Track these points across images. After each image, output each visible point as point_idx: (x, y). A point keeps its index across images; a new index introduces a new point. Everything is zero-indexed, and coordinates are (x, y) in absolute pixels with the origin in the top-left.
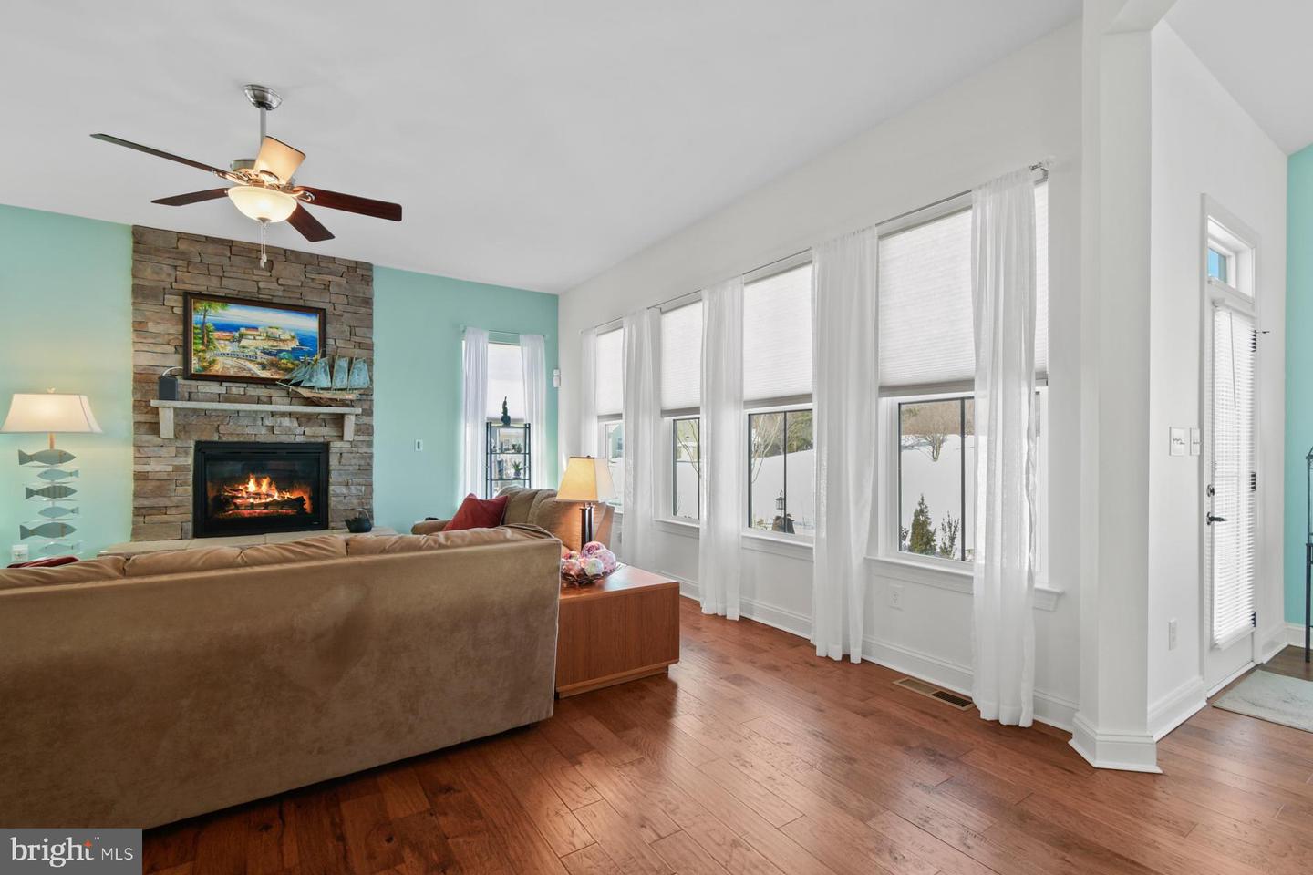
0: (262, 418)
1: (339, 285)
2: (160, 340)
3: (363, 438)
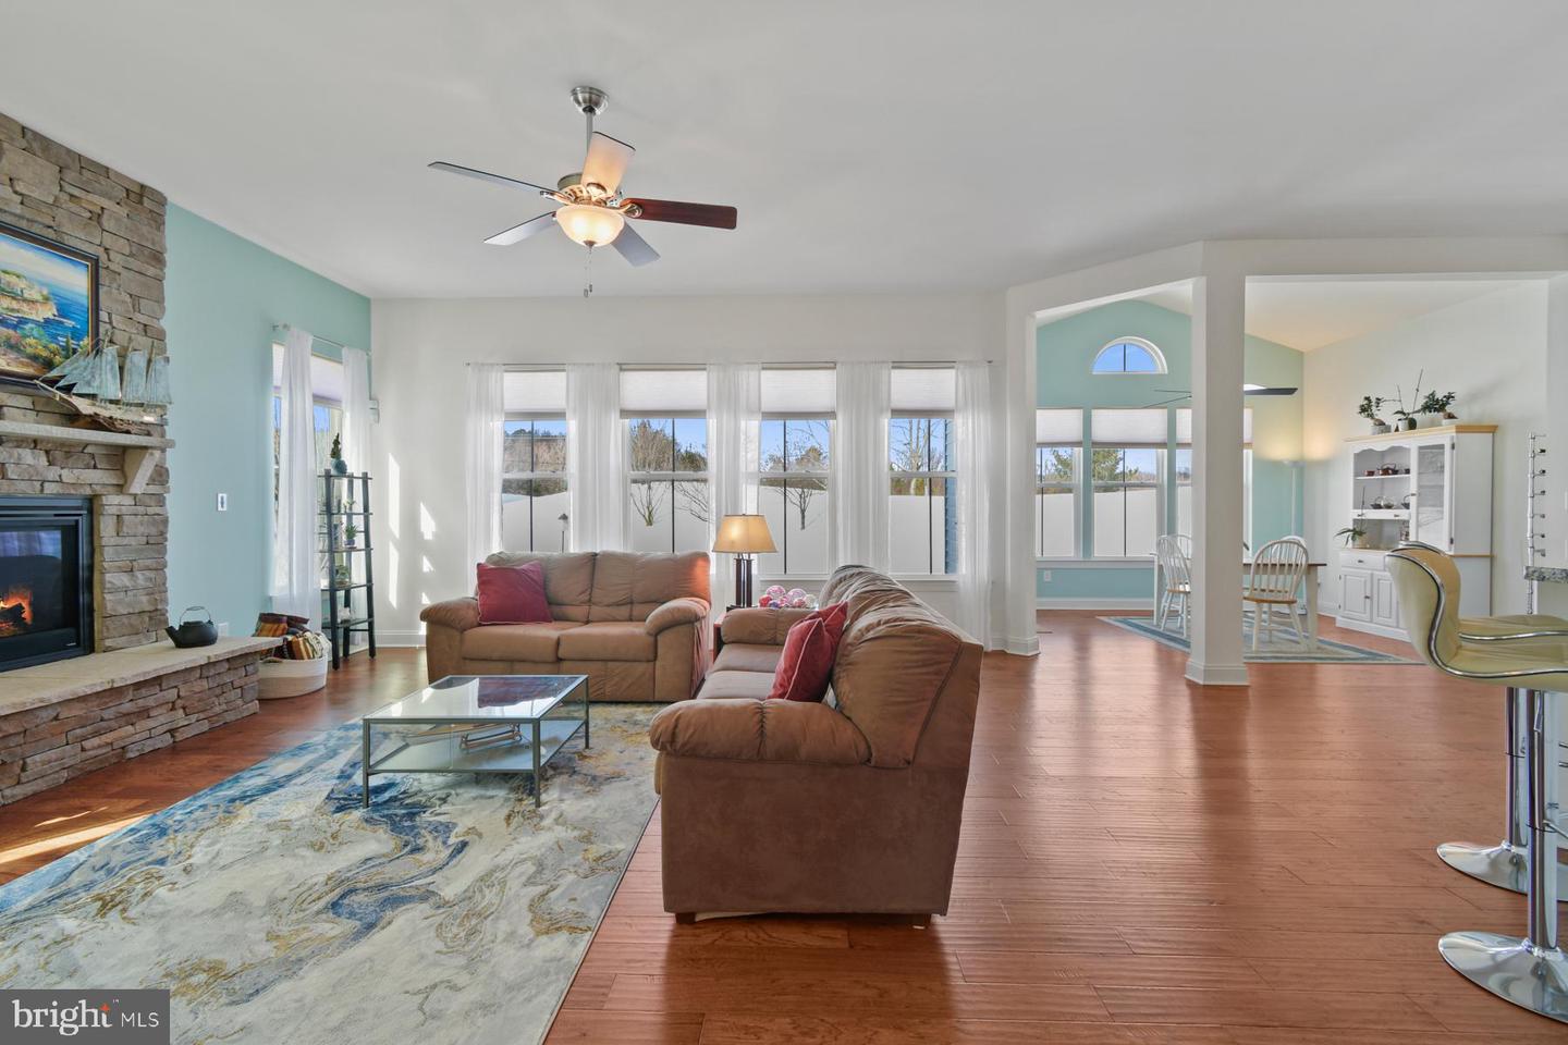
1: (117, 219)
3: (153, 489)
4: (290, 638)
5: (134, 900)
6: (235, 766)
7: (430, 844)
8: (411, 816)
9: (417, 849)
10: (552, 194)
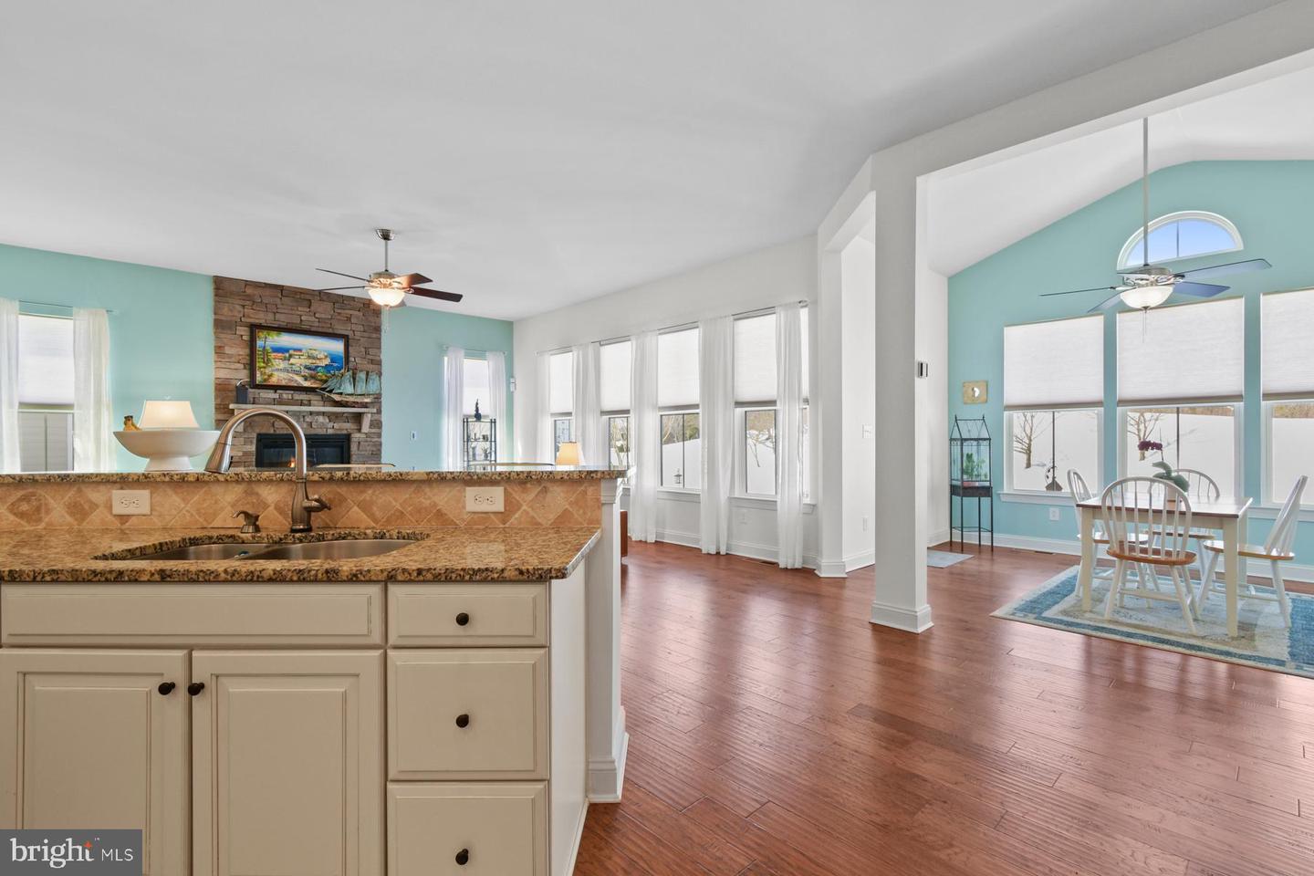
0: (304, 417)
1: (358, 317)
2: (233, 359)
3: (374, 430)
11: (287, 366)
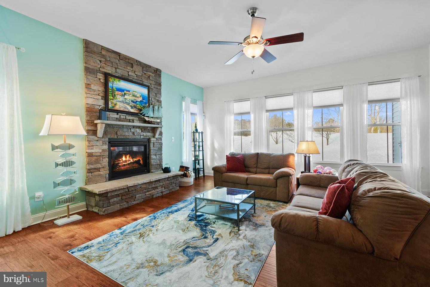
0: (130, 129)
1: (152, 77)
2: (95, 93)
3: (160, 137)
4: (185, 172)
5: (146, 236)
6: (172, 203)
7: (209, 237)
8: (206, 226)
9: (206, 238)
10: (242, 44)
11: (123, 99)
